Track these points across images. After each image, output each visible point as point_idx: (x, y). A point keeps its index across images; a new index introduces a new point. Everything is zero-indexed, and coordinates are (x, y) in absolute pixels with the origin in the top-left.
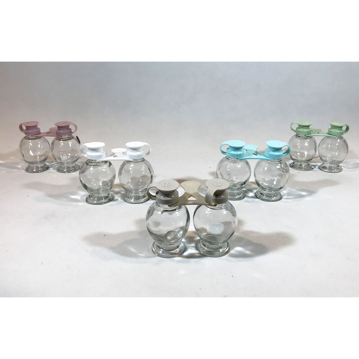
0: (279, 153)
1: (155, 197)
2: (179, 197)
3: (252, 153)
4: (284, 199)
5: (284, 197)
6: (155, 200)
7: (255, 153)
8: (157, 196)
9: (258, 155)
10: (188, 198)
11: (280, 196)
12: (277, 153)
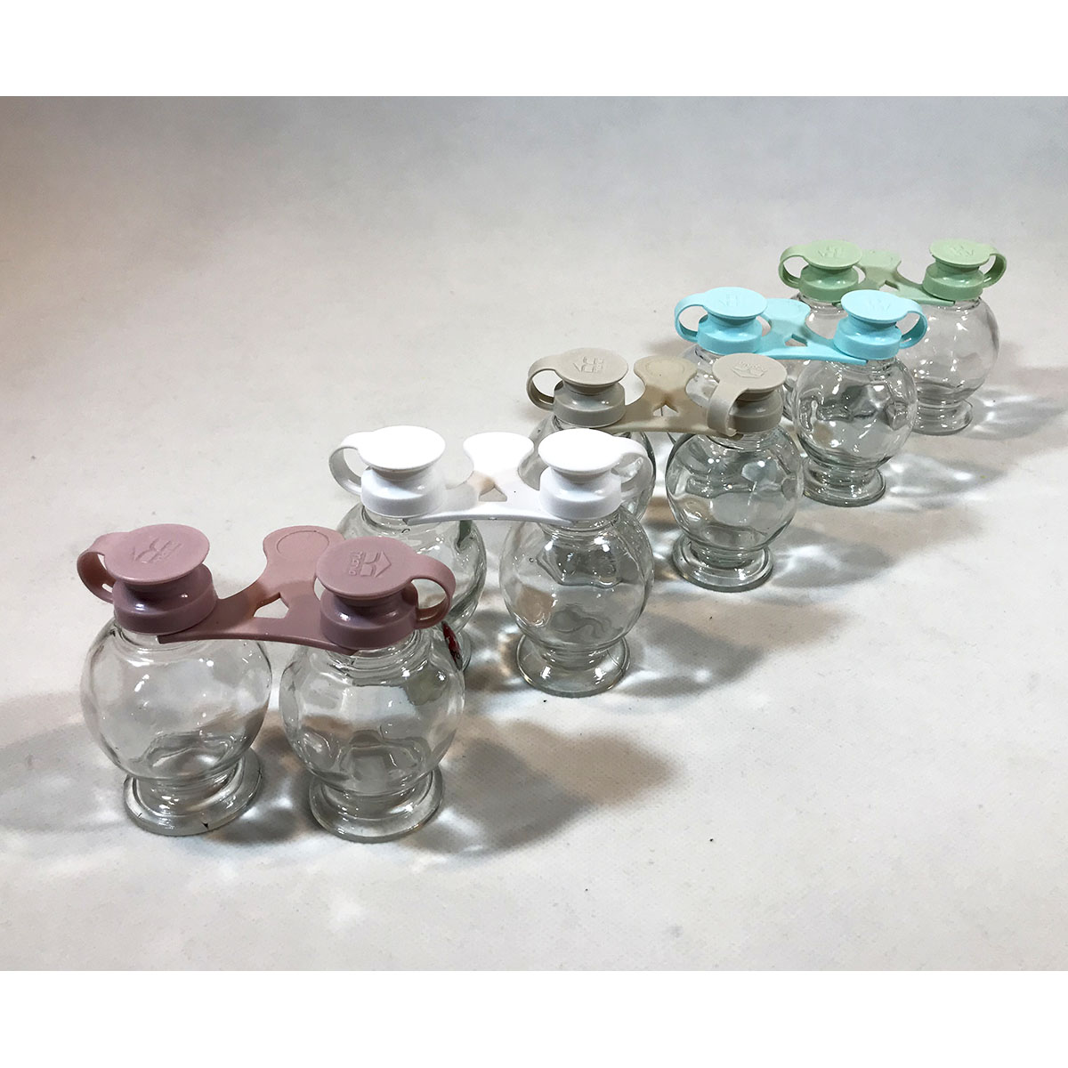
0: (883, 340)
1: (551, 400)
2: (626, 404)
3: (791, 335)
4: (894, 495)
5: (894, 490)
6: (552, 410)
7: (802, 337)
8: (556, 398)
9: (809, 343)
10: (653, 408)
11: (879, 486)
12: (878, 339)
